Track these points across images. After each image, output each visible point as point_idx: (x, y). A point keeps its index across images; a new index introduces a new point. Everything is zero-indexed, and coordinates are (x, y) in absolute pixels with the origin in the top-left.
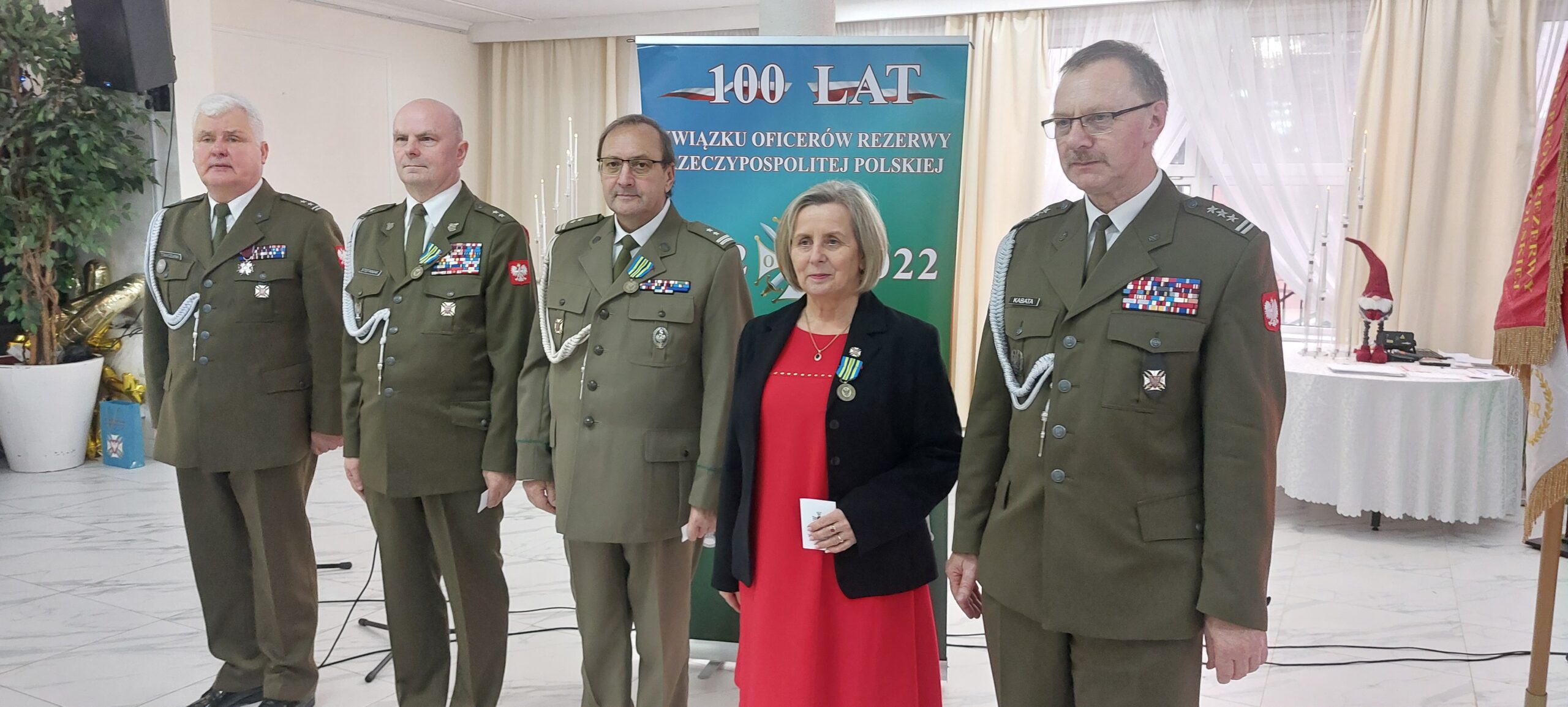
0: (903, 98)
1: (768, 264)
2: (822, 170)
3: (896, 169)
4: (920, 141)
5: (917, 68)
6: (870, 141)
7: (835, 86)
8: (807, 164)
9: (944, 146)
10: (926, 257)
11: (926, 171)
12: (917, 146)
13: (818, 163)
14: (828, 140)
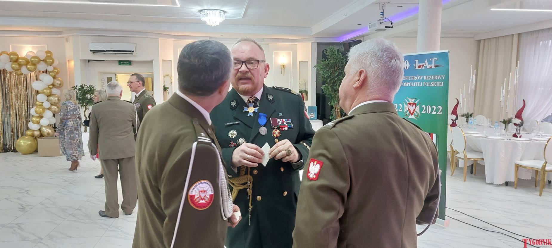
0: (433, 67)
1: (406, 108)
2: (416, 85)
3: (432, 85)
4: (437, 78)
5: (437, 59)
6: (426, 78)
7: (419, 65)
8: (413, 84)
9: (443, 79)
10: (439, 108)
11: (439, 85)
12: (437, 79)
13: (415, 84)
14: (418, 78)
